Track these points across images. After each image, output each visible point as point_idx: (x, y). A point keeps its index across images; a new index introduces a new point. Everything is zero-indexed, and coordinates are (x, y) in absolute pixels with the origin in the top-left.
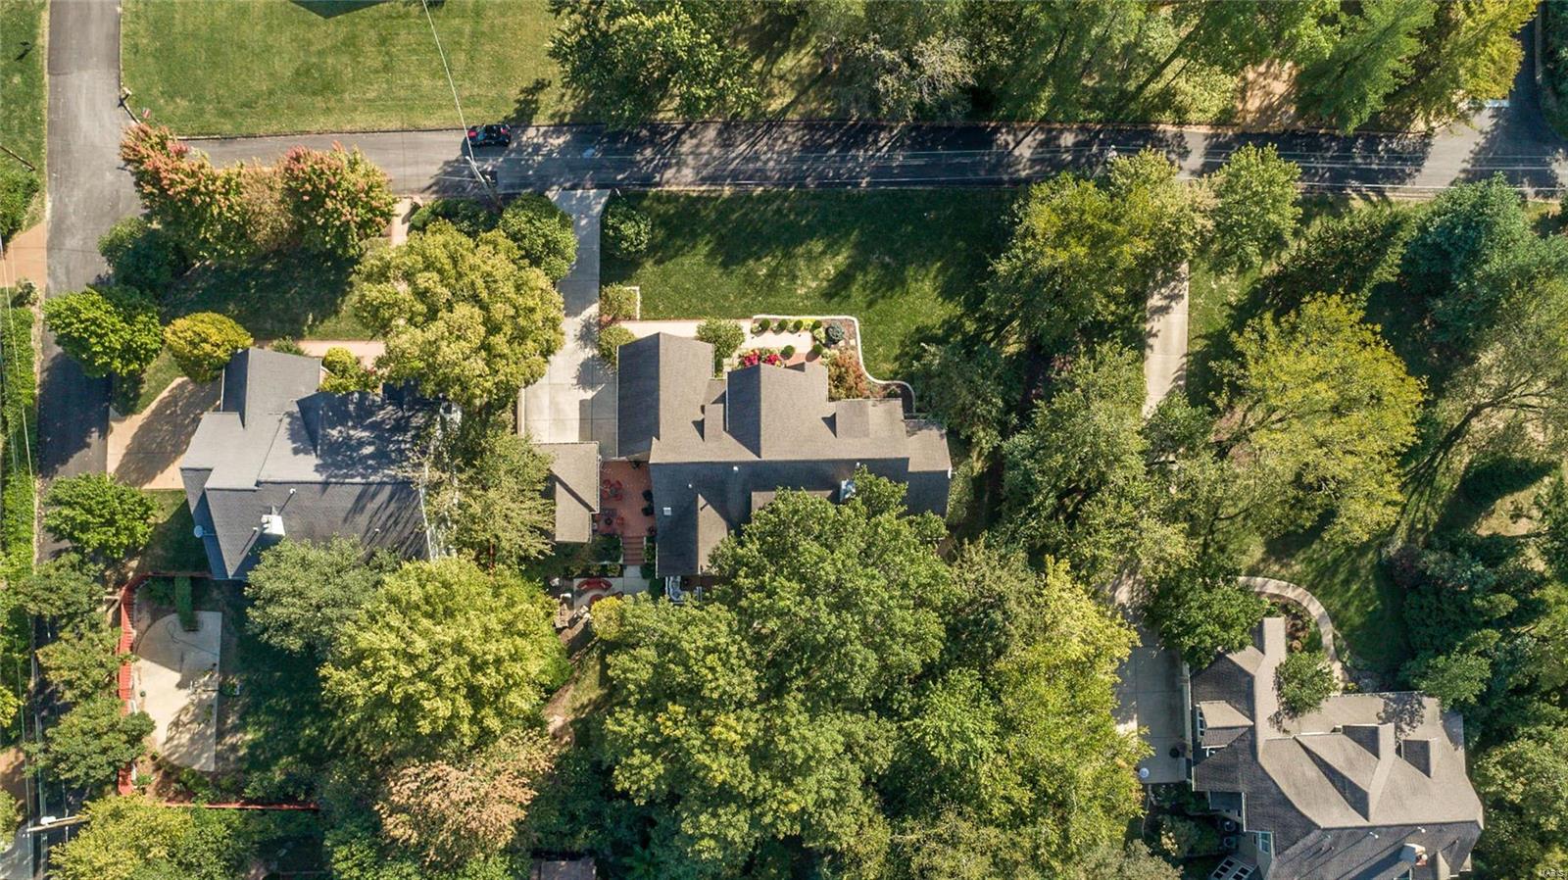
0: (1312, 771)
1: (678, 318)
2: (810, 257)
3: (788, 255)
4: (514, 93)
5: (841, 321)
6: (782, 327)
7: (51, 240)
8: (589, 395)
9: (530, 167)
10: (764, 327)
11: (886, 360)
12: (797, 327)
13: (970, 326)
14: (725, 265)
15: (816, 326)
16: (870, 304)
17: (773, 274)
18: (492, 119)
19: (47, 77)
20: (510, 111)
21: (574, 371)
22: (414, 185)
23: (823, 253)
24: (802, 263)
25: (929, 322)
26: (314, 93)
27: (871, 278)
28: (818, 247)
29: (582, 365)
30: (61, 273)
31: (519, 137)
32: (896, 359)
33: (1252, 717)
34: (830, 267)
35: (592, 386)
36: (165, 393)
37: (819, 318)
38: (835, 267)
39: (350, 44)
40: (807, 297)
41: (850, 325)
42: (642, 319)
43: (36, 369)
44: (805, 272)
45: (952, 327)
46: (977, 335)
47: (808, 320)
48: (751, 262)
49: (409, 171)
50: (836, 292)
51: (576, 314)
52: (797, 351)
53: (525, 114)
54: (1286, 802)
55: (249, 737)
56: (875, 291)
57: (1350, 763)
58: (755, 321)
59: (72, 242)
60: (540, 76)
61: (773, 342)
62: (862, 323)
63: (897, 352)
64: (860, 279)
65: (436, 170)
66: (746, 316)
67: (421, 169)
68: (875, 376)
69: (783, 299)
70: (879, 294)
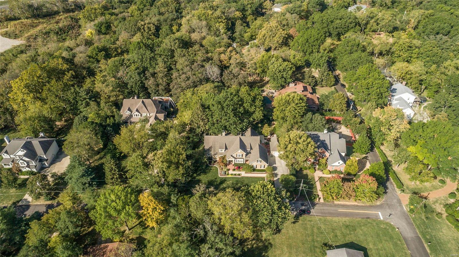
1: (257, 177)
4: (300, 222)
5: (223, 176)
6: (235, 175)
7: (401, 202)
8: (274, 165)
10: (239, 175)
11: (213, 169)
12: (232, 174)
13: (195, 175)
15: (228, 174)
16: (216, 178)
17: (237, 184)
18: (305, 216)
19: (420, 236)
20: (301, 218)
21: (278, 169)
22: (320, 205)
25: (204, 176)
26: (350, 225)
27: (216, 183)
29: (276, 170)
30: (395, 196)
31: (298, 213)
33: (156, 115)
35: (274, 167)
36: (362, 172)
37: (227, 176)
39: (344, 236)
40: (230, 181)
41: (221, 175)
42: (262, 176)
43: (391, 179)
45: (199, 175)
46: (194, 173)
47: (230, 176)
49: (322, 208)
50: (223, 181)
51: (279, 178)
53: (297, 217)
59: (395, 201)
60: (294, 225)
61: (237, 172)
62: (218, 176)
63: (211, 171)
64: (218, 183)
65: (316, 208)
66: (243, 177)
67: (319, 208)
68: (216, 167)
69: (235, 180)
70: (214, 180)
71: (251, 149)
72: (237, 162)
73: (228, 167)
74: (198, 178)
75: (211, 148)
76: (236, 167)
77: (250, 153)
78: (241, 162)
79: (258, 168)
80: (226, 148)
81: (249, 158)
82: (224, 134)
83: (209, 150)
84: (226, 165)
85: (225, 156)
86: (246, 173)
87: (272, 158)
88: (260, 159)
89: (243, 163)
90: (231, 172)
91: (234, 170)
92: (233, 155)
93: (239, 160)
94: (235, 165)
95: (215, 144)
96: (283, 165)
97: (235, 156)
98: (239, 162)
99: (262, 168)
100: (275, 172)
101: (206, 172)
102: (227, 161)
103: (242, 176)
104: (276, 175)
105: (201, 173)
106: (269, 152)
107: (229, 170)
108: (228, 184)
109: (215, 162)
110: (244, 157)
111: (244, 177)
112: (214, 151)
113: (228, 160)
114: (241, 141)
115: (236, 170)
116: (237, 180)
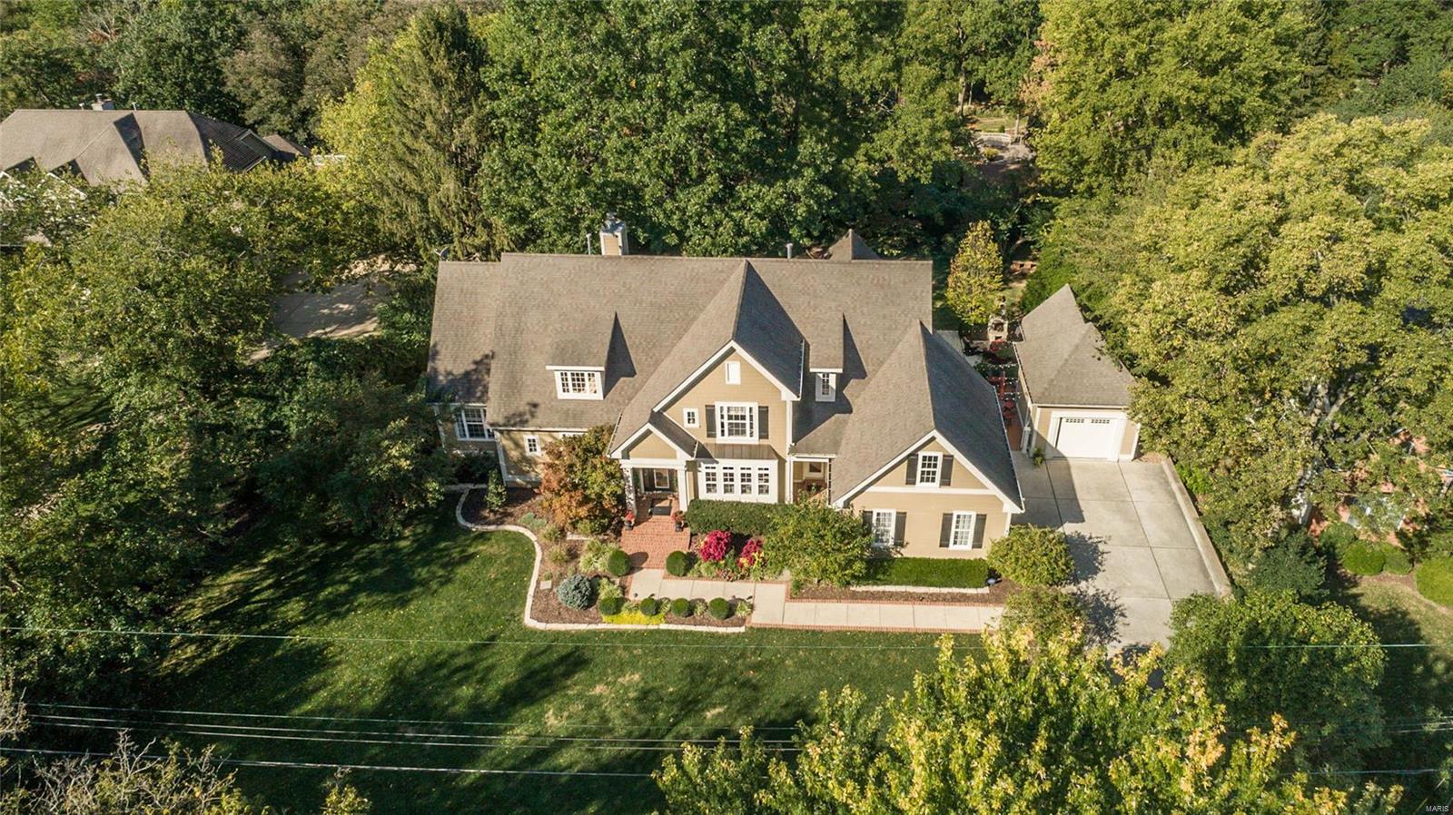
2: (595, 736)
5: (560, 619)
6: (687, 609)
8: (1069, 529)
10: (727, 610)
11: (489, 560)
12: (653, 607)
15: (616, 606)
21: (1110, 563)
23: (560, 744)
24: (619, 727)
25: (375, 616)
27: (466, 691)
29: (1096, 571)
32: (466, 559)
34: (554, 720)
37: (607, 624)
38: (539, 718)
40: (621, 669)
41: (541, 614)
44: (614, 714)
45: (336, 608)
47: (631, 622)
50: (554, 669)
52: (662, 568)
56: (467, 667)
58: (742, 621)
61: (705, 587)
62: (516, 618)
63: (463, 571)
64: (491, 691)
66: (763, 633)
68: (519, 538)
69: (676, 661)
70: (459, 661)
71: (853, 367)
72: (719, 495)
73: (631, 542)
74: (302, 637)
75: (483, 364)
76: (703, 540)
77: (843, 406)
78: (753, 497)
79: (923, 544)
80: (618, 365)
81: (835, 446)
82: (611, 243)
83: (471, 383)
84: (608, 519)
85: (603, 433)
86: (798, 591)
87: (1040, 473)
88: (945, 445)
89: (772, 498)
90: (650, 583)
91: (682, 564)
92: (677, 415)
93: (738, 465)
94: (700, 516)
95: (519, 330)
96: (1149, 525)
97: (696, 430)
98: (736, 496)
99: (962, 549)
100: (1089, 587)
101: (410, 585)
102: (614, 475)
103: (757, 619)
104: (1101, 617)
105: (357, 588)
106: (1014, 415)
107: (632, 564)
108: (591, 704)
109: (519, 495)
110: (782, 432)
111: (780, 632)
112: (513, 386)
113: (627, 465)
114: (756, 296)
115: (703, 566)
116: (698, 658)
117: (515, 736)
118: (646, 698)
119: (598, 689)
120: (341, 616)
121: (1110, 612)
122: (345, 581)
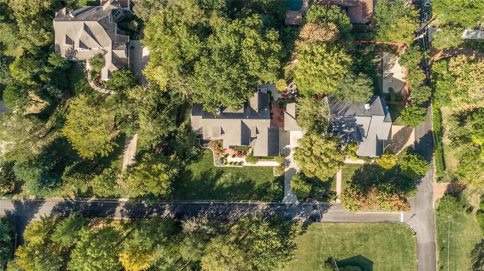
0: (97, 37)
1: (263, 167)
2: (227, 183)
3: (233, 183)
4: (308, 232)
5: (219, 165)
6: (235, 163)
7: (432, 195)
8: (287, 146)
9: (304, 210)
10: (240, 163)
11: (207, 154)
12: (231, 163)
13: (183, 163)
14: (251, 181)
15: (226, 163)
16: (211, 169)
17: (237, 179)
18: (314, 224)
19: (436, 242)
20: (309, 227)
22: (335, 206)
23: (224, 184)
24: (230, 181)
25: (195, 164)
26: (363, 234)
27: (211, 176)
28: (225, 186)
29: (289, 155)
30: (429, 186)
31: (307, 219)
32: (204, 154)
33: (112, 52)
34: (222, 180)
35: (286, 148)
36: (400, 151)
37: (225, 166)
38: (220, 180)
39: (353, 248)
40: (228, 172)
41: (217, 164)
42: (273, 167)
43: (434, 160)
44: (228, 179)
45: (189, 163)
46: (182, 161)
47: (228, 165)
48: (243, 182)
49: (336, 211)
50: (220, 173)
51: (291, 168)
52: (231, 157)
53: (305, 226)
54: (106, 29)
55: (375, 60)
56: (210, 173)
57: (87, 39)
58: (242, 165)
59: (427, 194)
60: (301, 236)
61: (238, 159)
62: (213, 164)
63: (204, 156)
64: (214, 176)
65: (329, 211)
66: (245, 167)
67: (333, 211)
68: (210, 150)
69: (235, 171)
70: (208, 172)
71: (257, 133)
73: (226, 152)
75: (201, 129)
76: (236, 153)
77: (256, 138)
80: (222, 132)
81: (255, 144)
83: (199, 131)
86: (248, 161)
87: (285, 134)
90: (230, 159)
91: (234, 156)
95: (206, 128)
100: (288, 158)
101: (198, 159)
103: (244, 165)
105: (191, 160)
107: (227, 156)
108: (226, 178)
109: (207, 142)
111: (247, 167)
112: (207, 134)
114: (243, 126)
115: (237, 156)
116: (238, 171)
117: (218, 182)
118: (232, 177)
119: (226, 176)
120: (191, 164)
121: (289, 162)
122: (188, 158)
